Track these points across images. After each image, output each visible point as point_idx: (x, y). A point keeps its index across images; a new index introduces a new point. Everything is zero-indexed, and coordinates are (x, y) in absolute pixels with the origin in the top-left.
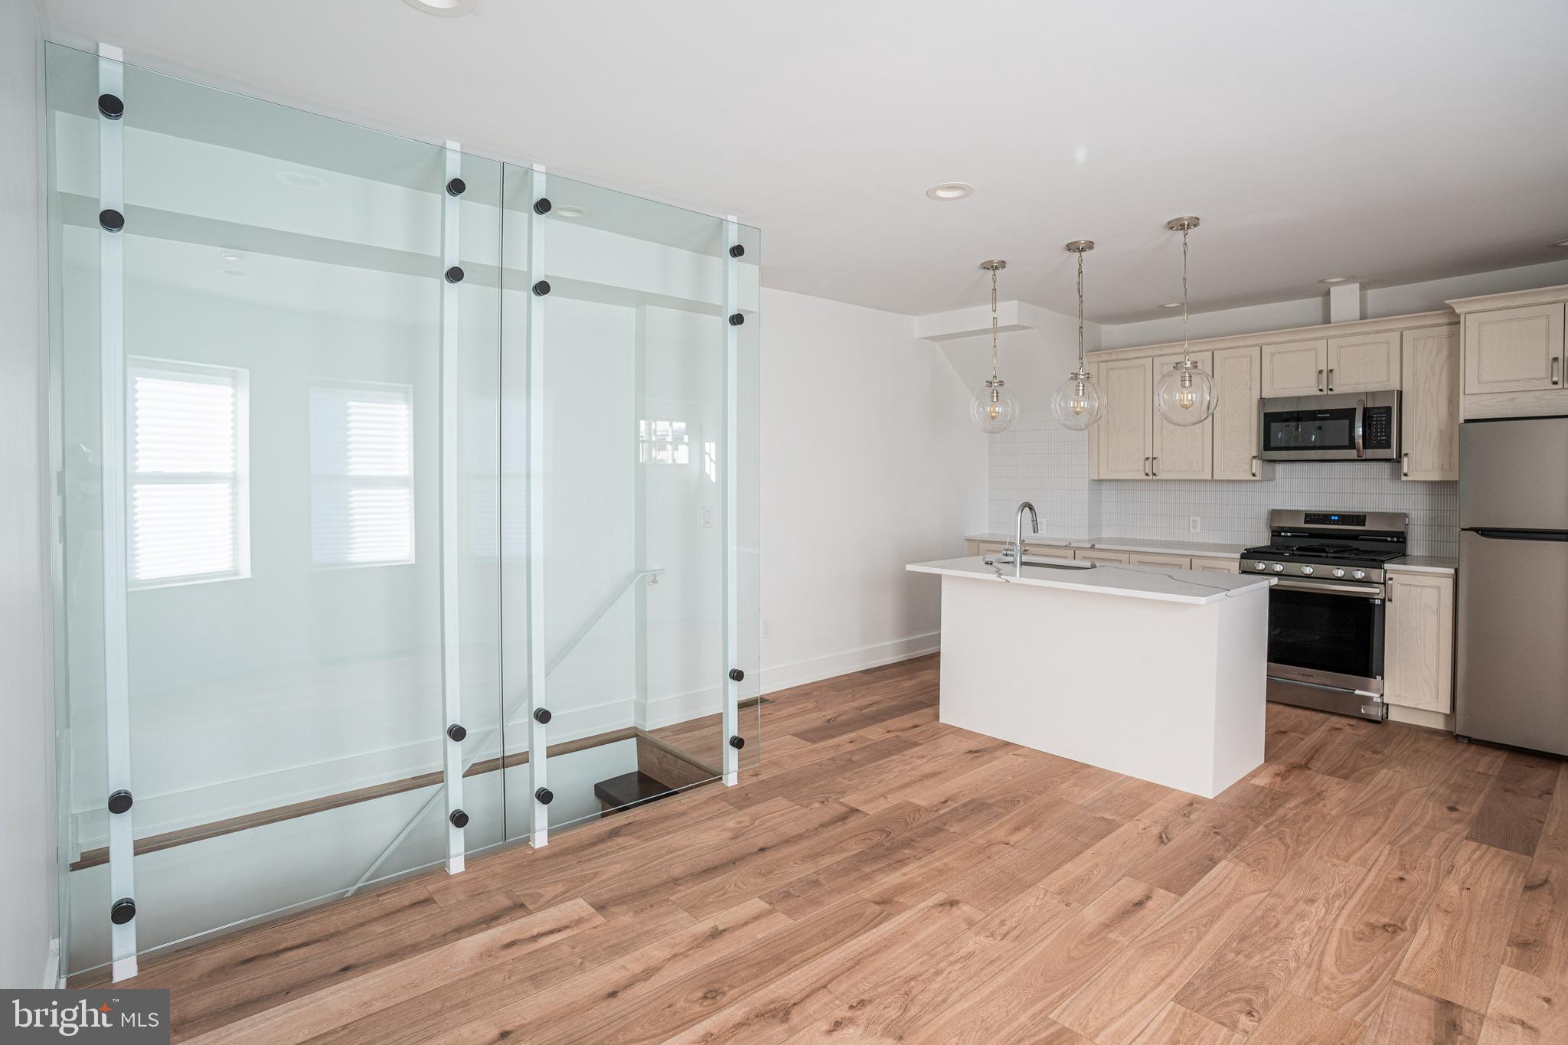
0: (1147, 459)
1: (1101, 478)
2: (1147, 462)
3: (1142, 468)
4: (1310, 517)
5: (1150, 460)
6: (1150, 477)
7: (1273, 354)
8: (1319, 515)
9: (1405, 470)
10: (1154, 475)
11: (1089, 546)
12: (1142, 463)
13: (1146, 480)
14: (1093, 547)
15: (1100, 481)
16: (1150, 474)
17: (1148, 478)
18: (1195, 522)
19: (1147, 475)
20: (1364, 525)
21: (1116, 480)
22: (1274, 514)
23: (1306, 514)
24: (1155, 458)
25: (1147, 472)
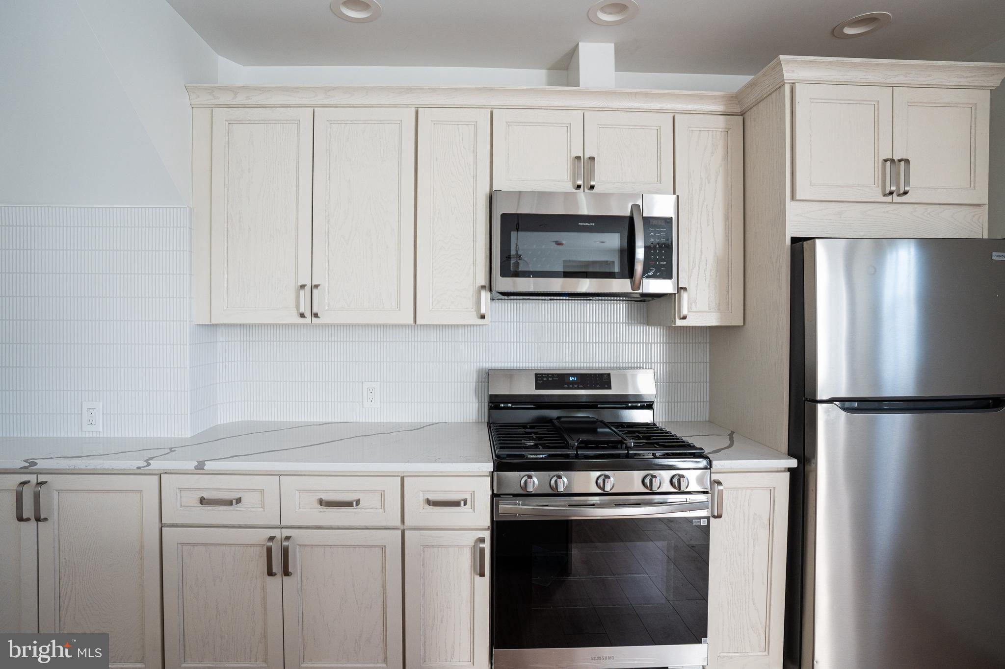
0: (303, 287)
1: (214, 322)
2: (302, 293)
3: (292, 304)
4: (543, 379)
5: (308, 289)
6: (307, 320)
7: (508, 124)
8: (553, 375)
9: (685, 312)
10: (316, 315)
11: (191, 465)
12: (293, 295)
13: (304, 325)
14: (200, 466)
15: (214, 326)
16: (308, 314)
17: (302, 320)
18: (371, 390)
19: (302, 315)
20: (610, 388)
21: (242, 326)
22: (487, 376)
23: (536, 375)
24: (317, 286)
25: (302, 310)
